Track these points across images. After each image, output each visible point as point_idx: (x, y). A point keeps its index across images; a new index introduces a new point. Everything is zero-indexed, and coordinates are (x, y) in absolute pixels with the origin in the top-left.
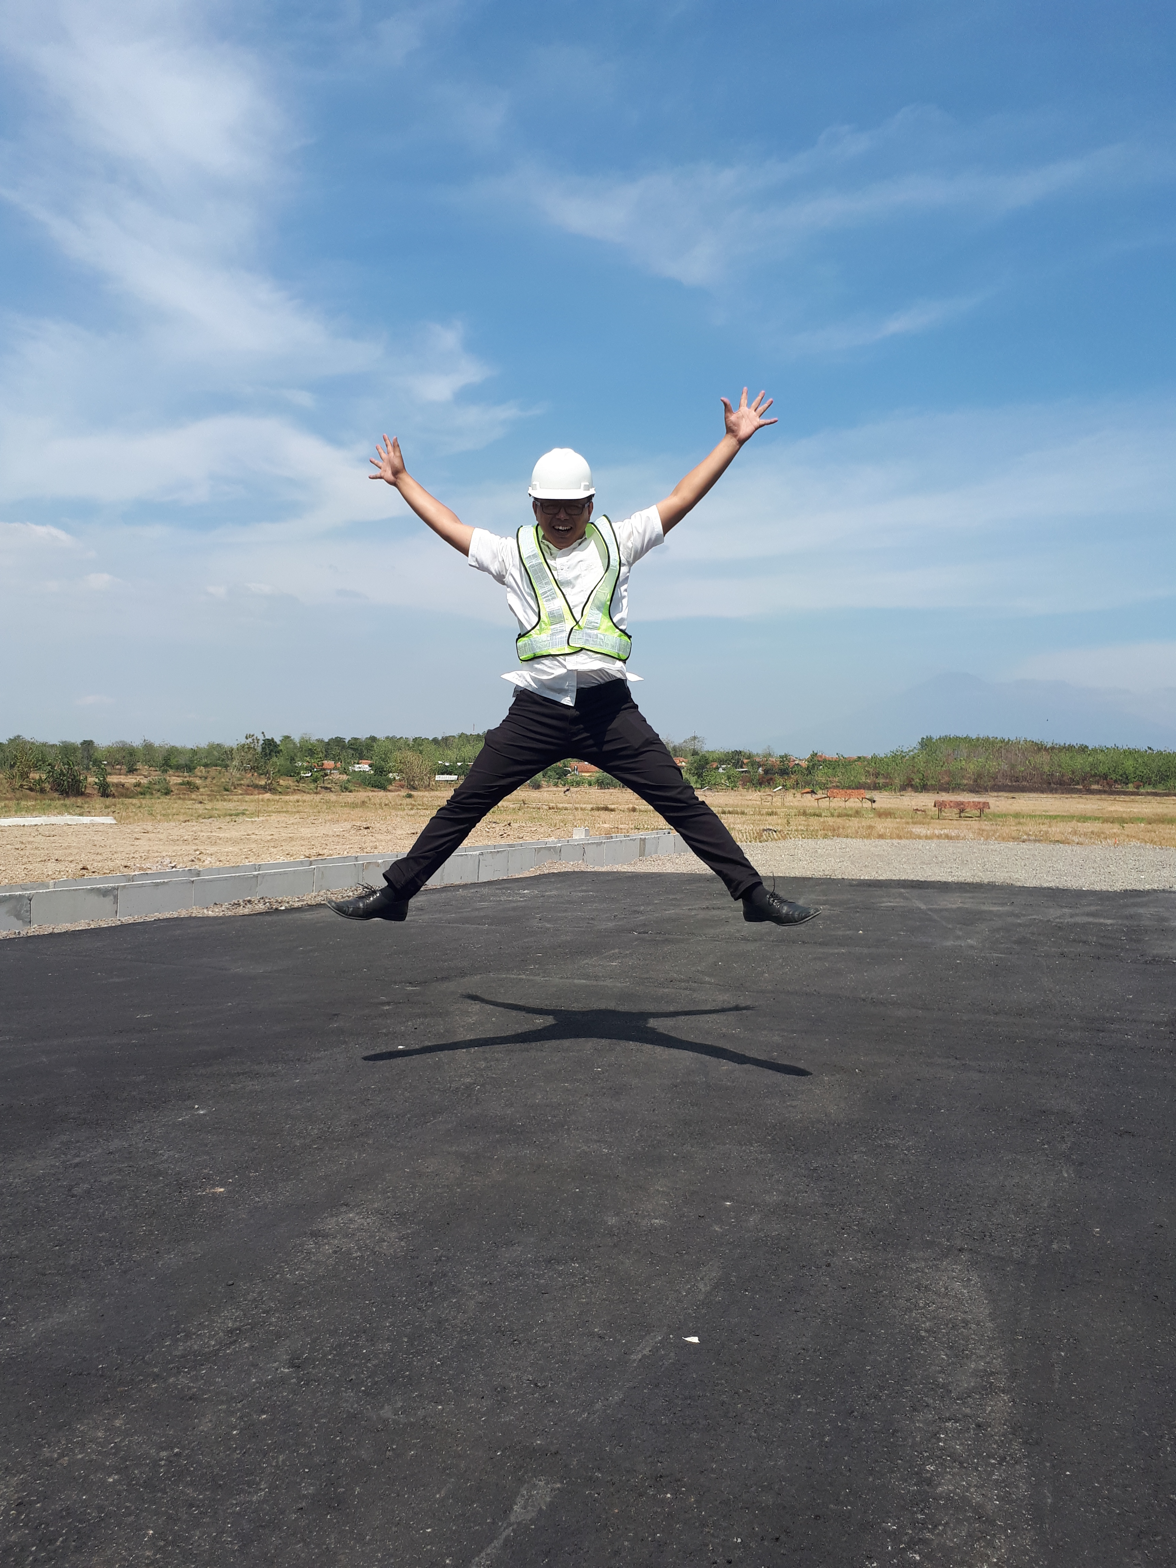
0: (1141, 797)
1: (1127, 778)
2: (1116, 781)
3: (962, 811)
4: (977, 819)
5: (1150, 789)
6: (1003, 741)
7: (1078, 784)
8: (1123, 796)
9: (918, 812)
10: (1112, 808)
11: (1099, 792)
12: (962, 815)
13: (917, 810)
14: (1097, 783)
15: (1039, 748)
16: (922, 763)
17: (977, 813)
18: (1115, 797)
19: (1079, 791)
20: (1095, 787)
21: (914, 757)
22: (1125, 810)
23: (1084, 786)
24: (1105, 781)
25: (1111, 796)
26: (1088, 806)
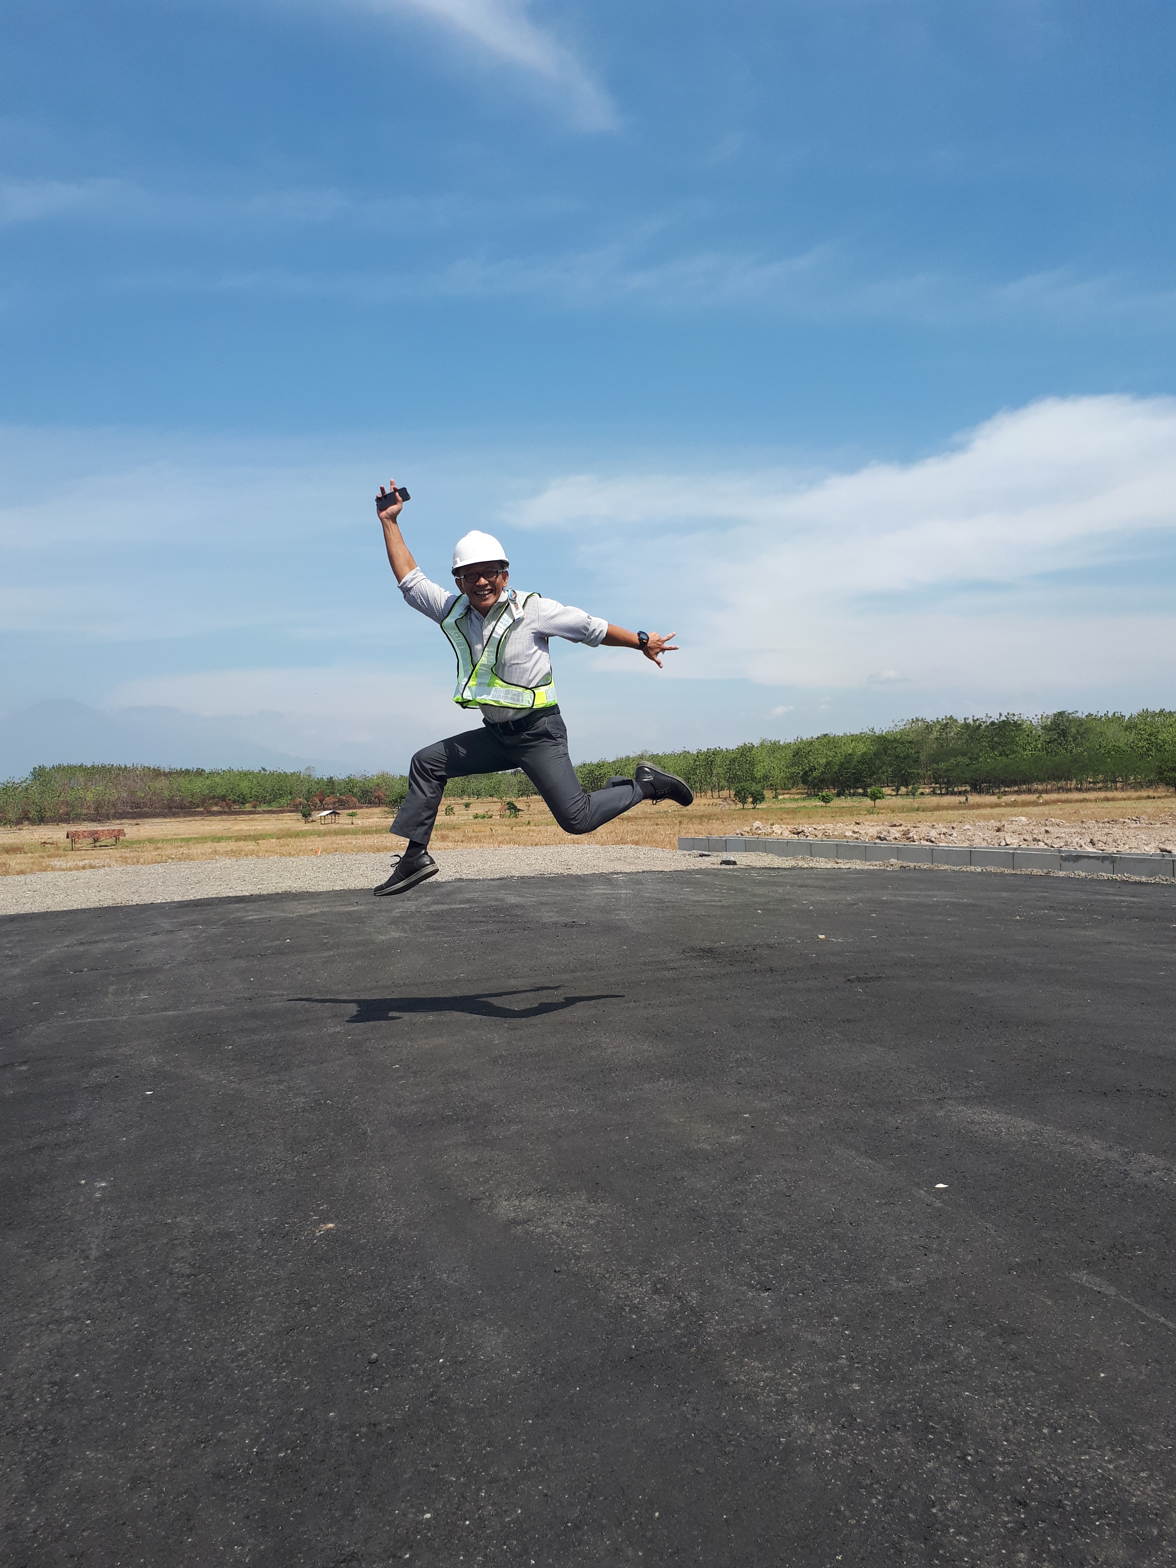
0: (259, 815)
1: (244, 798)
2: (234, 802)
3: (96, 841)
4: (113, 847)
5: (265, 807)
6: (119, 768)
7: (198, 807)
8: (242, 816)
9: (46, 845)
10: (237, 828)
11: (219, 813)
12: (97, 844)
13: (45, 843)
14: (216, 804)
15: (157, 773)
16: (37, 795)
17: (112, 840)
18: (235, 816)
19: (200, 814)
20: (215, 809)
21: (27, 789)
22: (251, 828)
23: (205, 809)
24: (224, 802)
25: (232, 817)
26: (214, 827)
